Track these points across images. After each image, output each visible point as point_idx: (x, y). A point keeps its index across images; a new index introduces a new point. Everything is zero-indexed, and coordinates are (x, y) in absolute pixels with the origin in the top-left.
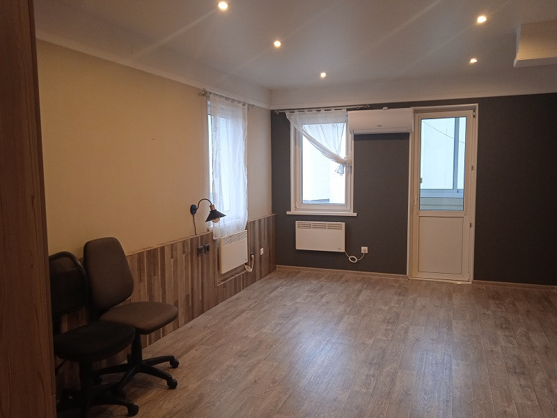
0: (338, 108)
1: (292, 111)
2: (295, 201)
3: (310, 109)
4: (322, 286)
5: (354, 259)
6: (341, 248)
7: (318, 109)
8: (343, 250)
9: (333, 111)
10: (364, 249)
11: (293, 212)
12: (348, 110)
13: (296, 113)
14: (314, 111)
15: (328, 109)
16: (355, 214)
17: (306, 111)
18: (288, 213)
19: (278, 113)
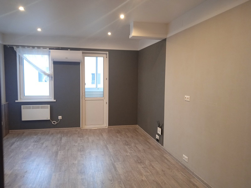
0: (45, 48)
1: (18, 46)
2: (20, 95)
3: (29, 47)
4: (40, 138)
5: (55, 123)
6: (48, 118)
7: (33, 47)
8: (49, 119)
9: (42, 49)
10: (60, 117)
11: (19, 100)
12: (50, 49)
13: (20, 48)
14: (31, 48)
15: (39, 47)
16: (55, 101)
17: (26, 48)
18: (16, 101)
19: (8, 47)
